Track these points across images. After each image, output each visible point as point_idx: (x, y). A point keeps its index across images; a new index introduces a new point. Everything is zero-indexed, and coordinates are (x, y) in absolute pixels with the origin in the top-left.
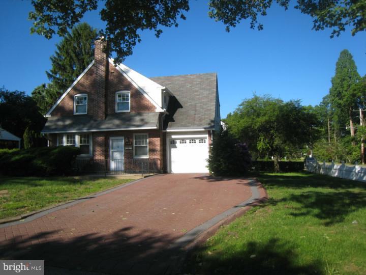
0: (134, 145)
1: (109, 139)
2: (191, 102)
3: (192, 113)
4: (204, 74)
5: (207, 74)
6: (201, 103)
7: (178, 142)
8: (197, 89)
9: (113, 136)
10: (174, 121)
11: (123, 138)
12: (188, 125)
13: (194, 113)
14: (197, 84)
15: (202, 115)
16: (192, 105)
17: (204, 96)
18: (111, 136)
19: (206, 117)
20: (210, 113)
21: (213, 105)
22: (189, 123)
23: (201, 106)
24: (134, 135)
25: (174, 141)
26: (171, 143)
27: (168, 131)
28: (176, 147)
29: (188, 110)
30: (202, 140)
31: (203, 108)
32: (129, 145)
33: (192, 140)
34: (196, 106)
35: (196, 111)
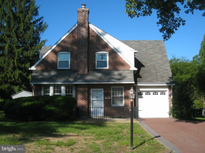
0: (112, 96)
1: (90, 90)
2: (149, 63)
3: (154, 71)
4: (153, 41)
5: (156, 41)
6: (158, 64)
7: (144, 93)
8: (152, 52)
9: (93, 88)
10: (141, 77)
11: (102, 90)
12: (153, 81)
13: (155, 72)
14: (150, 49)
15: (162, 74)
16: (151, 65)
17: (159, 59)
18: (91, 88)
19: (166, 75)
20: (168, 72)
21: (168, 66)
22: (154, 79)
23: (158, 66)
24: (112, 87)
25: (140, 93)
26: (138, 95)
27: (138, 85)
28: (142, 98)
29: (150, 69)
30: (163, 93)
31: (161, 68)
32: (109, 95)
33: (155, 93)
34: (155, 66)
35: (156, 70)
